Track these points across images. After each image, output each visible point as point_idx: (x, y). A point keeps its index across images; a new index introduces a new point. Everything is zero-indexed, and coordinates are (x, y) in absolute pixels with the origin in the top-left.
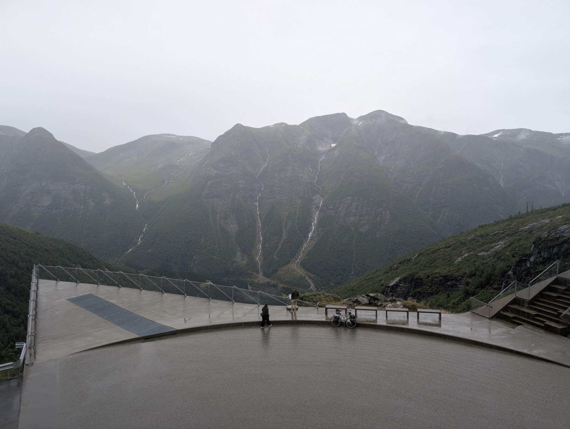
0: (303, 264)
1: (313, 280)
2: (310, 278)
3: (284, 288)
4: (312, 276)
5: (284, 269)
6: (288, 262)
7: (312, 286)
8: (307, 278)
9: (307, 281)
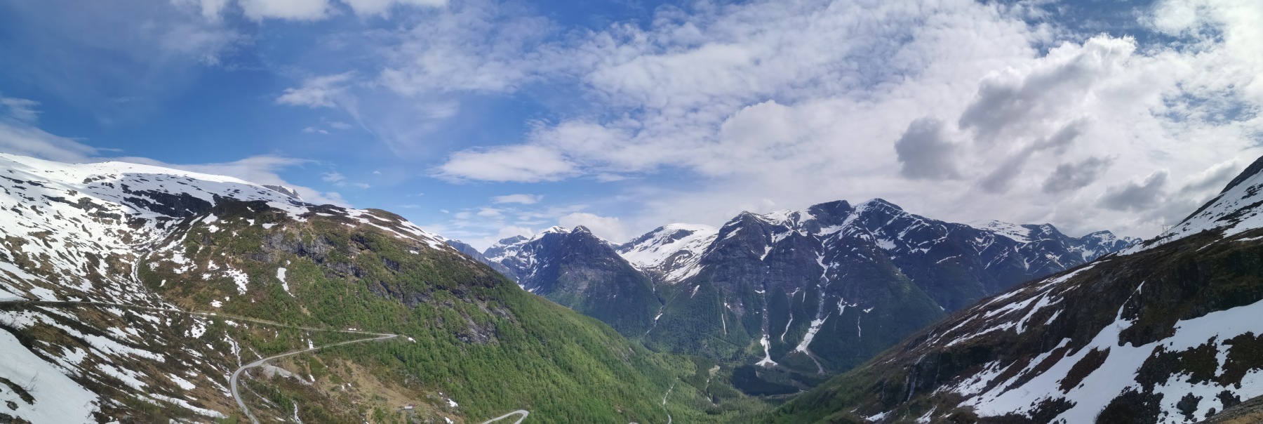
0: (810, 347)
1: (821, 363)
2: (818, 361)
3: (792, 373)
4: (820, 359)
5: (792, 350)
6: (796, 344)
7: (821, 371)
8: (816, 362)
9: (815, 364)
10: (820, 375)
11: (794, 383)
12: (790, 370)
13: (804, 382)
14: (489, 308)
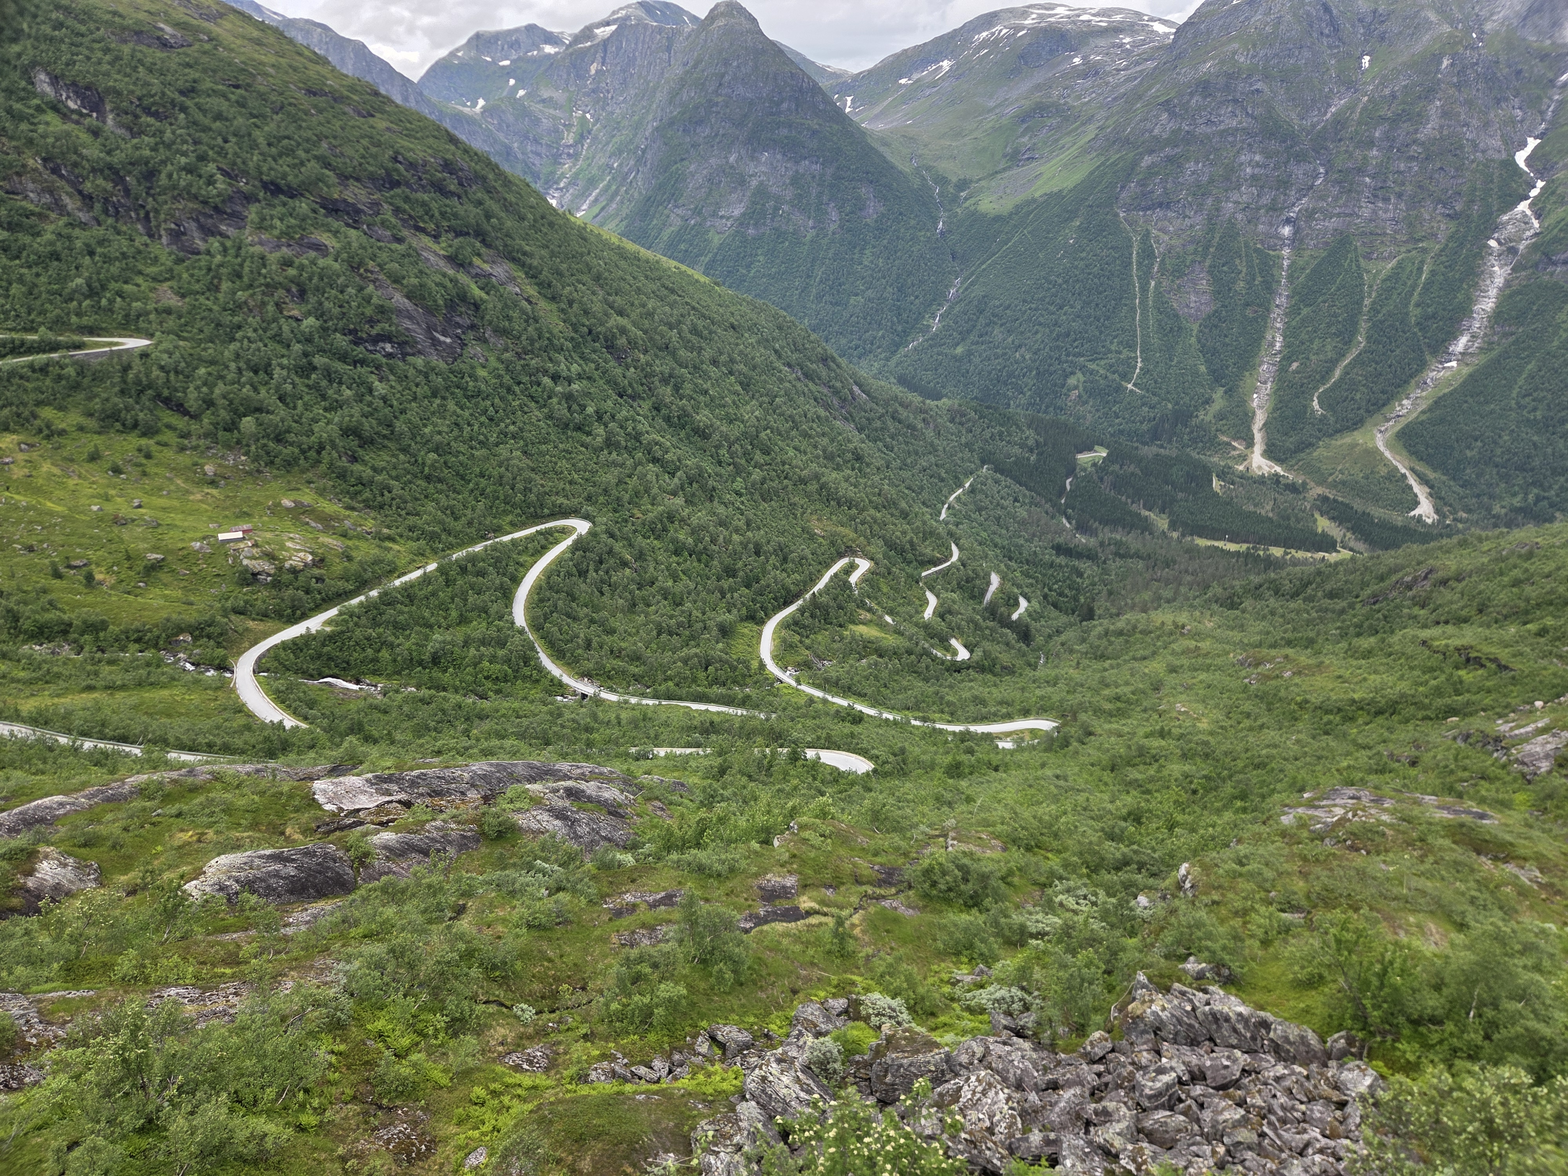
0: (1408, 437)
1: (1431, 487)
2: (1423, 480)
3: (1325, 499)
4: (1431, 475)
5: (1339, 443)
6: (1357, 424)
7: (1425, 510)
8: (1412, 481)
9: (1410, 488)
10: (1419, 519)
11: (1323, 524)
12: (1319, 490)
13: (1354, 529)
14: (453, 259)
